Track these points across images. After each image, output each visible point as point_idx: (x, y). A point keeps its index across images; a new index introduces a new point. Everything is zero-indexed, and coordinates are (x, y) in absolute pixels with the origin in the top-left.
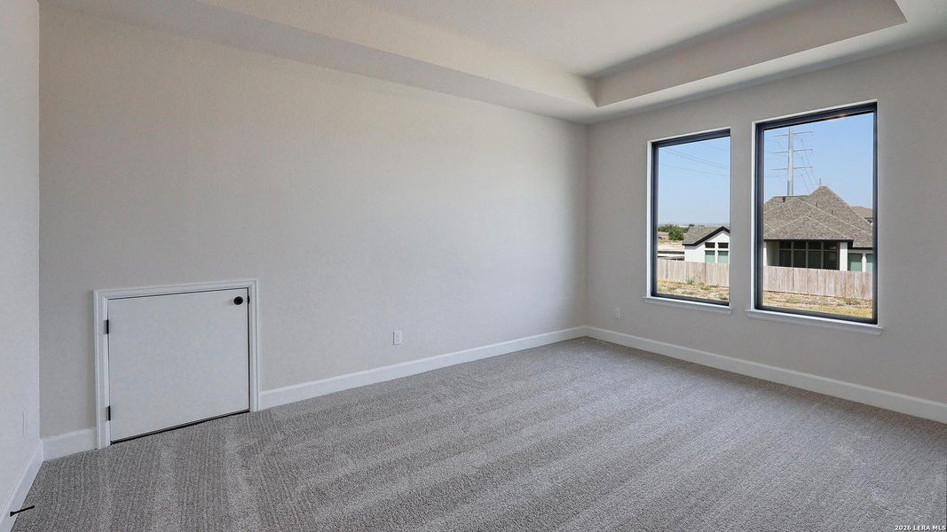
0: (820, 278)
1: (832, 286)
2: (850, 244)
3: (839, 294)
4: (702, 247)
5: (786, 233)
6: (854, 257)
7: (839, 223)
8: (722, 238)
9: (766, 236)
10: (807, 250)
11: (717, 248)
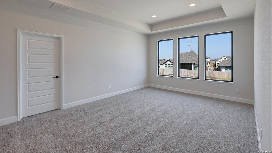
0: (187, 72)
1: (189, 73)
2: (194, 64)
3: (190, 75)
4: (164, 65)
5: (182, 61)
6: (195, 67)
7: (193, 59)
8: (169, 62)
9: (180, 62)
10: (187, 65)
11: (167, 65)
